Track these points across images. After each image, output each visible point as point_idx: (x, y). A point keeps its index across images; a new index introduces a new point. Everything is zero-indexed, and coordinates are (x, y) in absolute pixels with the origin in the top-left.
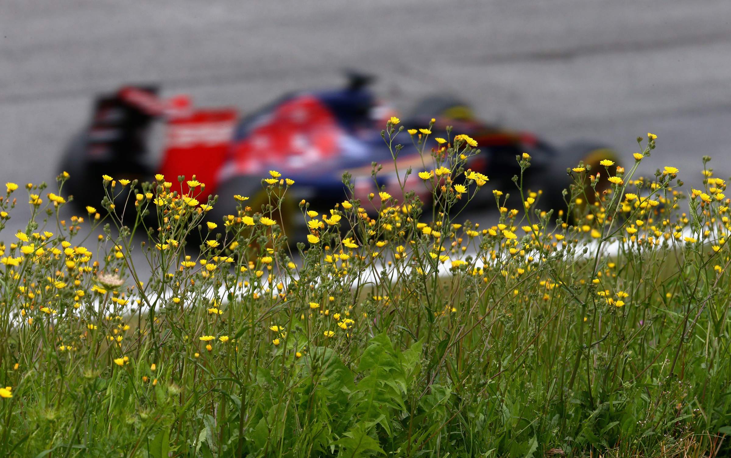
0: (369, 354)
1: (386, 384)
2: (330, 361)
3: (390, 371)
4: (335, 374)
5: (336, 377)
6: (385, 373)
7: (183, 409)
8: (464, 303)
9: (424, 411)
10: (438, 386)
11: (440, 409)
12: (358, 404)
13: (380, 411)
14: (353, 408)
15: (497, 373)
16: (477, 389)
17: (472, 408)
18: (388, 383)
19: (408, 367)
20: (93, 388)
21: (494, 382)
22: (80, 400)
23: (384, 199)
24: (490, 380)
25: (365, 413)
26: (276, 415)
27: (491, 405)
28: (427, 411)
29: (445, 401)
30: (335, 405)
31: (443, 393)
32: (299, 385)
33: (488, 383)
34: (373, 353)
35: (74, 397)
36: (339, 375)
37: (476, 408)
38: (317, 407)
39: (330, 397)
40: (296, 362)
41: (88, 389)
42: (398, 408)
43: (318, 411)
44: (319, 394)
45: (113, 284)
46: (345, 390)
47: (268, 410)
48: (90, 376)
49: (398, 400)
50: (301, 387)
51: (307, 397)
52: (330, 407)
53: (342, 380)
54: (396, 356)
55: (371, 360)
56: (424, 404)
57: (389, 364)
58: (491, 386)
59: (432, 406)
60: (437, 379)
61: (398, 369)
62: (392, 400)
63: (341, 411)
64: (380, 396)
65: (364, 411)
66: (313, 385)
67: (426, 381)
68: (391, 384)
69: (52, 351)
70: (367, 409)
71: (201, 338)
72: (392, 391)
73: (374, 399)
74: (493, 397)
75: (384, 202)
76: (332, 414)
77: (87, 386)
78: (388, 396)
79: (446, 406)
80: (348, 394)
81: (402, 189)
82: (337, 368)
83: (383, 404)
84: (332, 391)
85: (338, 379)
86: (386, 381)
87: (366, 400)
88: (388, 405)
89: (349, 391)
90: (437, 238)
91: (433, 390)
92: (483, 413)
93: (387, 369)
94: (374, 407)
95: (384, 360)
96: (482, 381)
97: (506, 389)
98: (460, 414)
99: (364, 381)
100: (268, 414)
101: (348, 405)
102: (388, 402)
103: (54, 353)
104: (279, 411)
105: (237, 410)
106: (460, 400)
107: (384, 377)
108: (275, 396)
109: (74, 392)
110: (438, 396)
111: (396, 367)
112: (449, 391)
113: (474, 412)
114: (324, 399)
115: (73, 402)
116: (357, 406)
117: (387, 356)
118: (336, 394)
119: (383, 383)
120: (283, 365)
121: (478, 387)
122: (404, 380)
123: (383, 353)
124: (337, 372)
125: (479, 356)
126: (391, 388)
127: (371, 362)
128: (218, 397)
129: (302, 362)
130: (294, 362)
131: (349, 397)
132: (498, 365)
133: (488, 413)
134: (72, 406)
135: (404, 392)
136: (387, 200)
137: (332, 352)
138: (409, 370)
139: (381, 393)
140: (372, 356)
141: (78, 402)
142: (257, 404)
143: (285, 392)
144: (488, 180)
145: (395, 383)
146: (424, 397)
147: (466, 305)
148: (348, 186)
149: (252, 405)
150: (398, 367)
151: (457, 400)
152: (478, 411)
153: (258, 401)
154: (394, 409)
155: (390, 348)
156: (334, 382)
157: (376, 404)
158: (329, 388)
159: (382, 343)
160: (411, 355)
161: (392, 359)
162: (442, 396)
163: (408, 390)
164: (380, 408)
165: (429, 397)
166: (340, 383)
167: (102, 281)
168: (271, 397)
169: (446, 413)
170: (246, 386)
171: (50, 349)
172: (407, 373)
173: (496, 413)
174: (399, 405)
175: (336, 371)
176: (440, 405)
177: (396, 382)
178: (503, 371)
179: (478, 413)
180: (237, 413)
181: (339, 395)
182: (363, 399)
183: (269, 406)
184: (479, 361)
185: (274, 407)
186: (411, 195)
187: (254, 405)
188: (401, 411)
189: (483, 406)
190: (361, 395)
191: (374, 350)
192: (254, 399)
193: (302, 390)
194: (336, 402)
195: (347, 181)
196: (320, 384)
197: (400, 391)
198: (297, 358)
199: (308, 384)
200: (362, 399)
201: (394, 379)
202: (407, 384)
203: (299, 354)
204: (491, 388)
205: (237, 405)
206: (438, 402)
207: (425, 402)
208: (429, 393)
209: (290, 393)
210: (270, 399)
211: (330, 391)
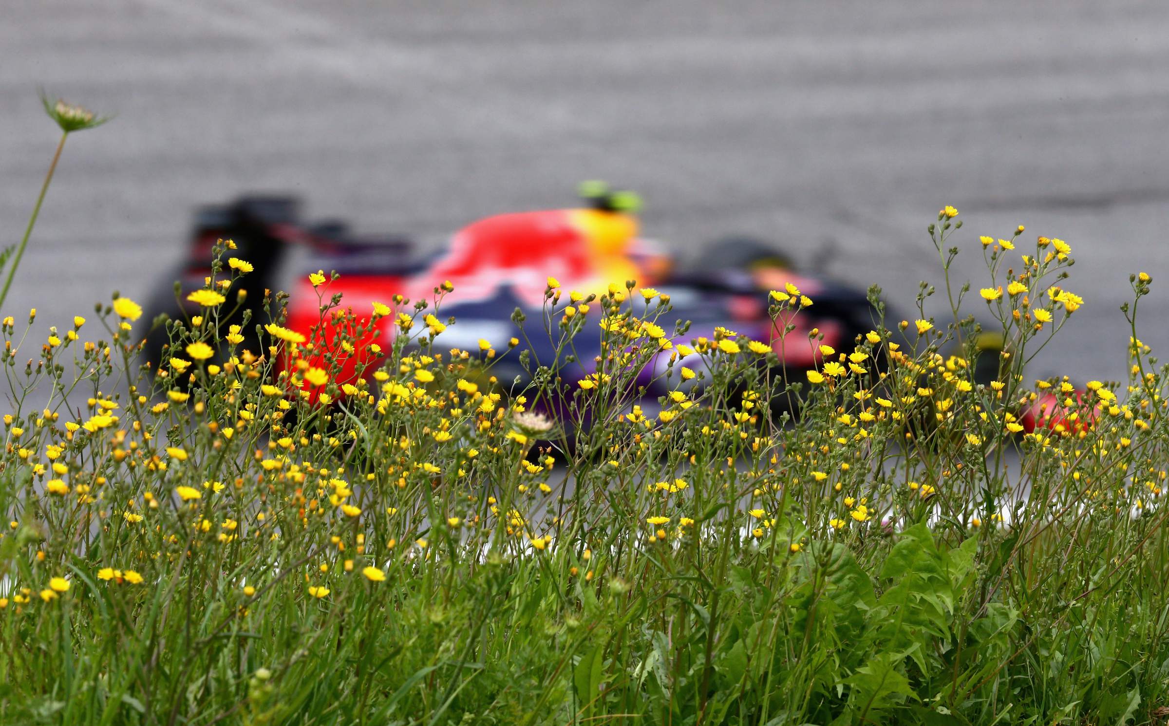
0: (899, 553)
1: (922, 599)
2: (840, 562)
3: (930, 579)
4: (846, 582)
5: (847, 586)
6: (921, 582)
7: (624, 621)
8: (1040, 487)
9: (977, 641)
10: (998, 605)
11: (1001, 639)
12: (880, 627)
13: (912, 638)
14: (871, 633)
15: (1083, 593)
16: (1053, 614)
17: (1045, 642)
18: (926, 597)
19: (957, 574)
20: (500, 580)
21: (1079, 605)
22: (480, 597)
23: (922, 330)
24: (1074, 602)
25: (890, 640)
26: (759, 636)
27: (1073, 639)
28: (980, 641)
29: (1009, 628)
30: (846, 627)
31: (1006, 615)
32: (792, 595)
33: (1071, 606)
34: (905, 552)
35: (472, 592)
36: (852, 583)
37: (1052, 643)
38: (821, 626)
39: (838, 615)
40: (791, 558)
41: (494, 581)
42: (939, 635)
43: (822, 634)
44: (823, 609)
45: (537, 428)
46: (860, 605)
47: (749, 628)
48: (496, 562)
49: (939, 623)
50: (796, 598)
51: (804, 613)
52: (838, 630)
53: (856, 590)
54: (939, 558)
55: (902, 562)
56: (977, 631)
57: (929, 569)
58: (1074, 610)
59: (990, 635)
60: (995, 597)
61: (942, 576)
62: (931, 623)
63: (854, 636)
64: (912, 617)
65: (889, 637)
66: (813, 594)
67: (979, 599)
68: (931, 598)
69: (440, 524)
70: (893, 634)
71: (649, 520)
72: (931, 608)
73: (903, 621)
74: (1077, 627)
75: (922, 334)
76: (841, 640)
77: (491, 576)
78: (924, 617)
79: (1010, 636)
80: (866, 611)
81: (955, 313)
82: (849, 572)
83: (917, 628)
84: (842, 606)
85: (851, 589)
86: (922, 595)
87: (893, 621)
88: (924, 630)
89: (866, 608)
90: (997, 391)
91: (991, 611)
92: (1061, 652)
93: (925, 576)
94: (902, 631)
95: (921, 563)
96: (1062, 603)
97: (1095, 619)
98: (1027, 649)
99: (890, 594)
100: (747, 633)
101: (863, 628)
102: (925, 626)
103: (443, 527)
104: (762, 631)
105: (702, 626)
106: (1028, 629)
107: (921, 589)
108: (757, 610)
109: (471, 585)
110: (999, 620)
111: (939, 574)
112: (1014, 614)
113: (1048, 649)
114: (831, 617)
115: (469, 600)
116: (877, 630)
117: (926, 557)
118: (848, 611)
119: (918, 597)
120: (771, 563)
121: (1056, 612)
122: (950, 593)
123: (920, 552)
124: (850, 579)
125: (1059, 565)
126: (931, 605)
127: (902, 566)
128: (675, 606)
129: (798, 560)
130: (788, 559)
131: (868, 615)
132: (1084, 583)
133: (1069, 651)
134: (469, 604)
135: (949, 612)
136: (926, 332)
137: (843, 549)
138: (957, 580)
139: (914, 612)
140: (904, 557)
141: (476, 599)
142: (733, 618)
143: (774, 603)
144: (1082, 303)
145: (935, 598)
146: (978, 621)
147: (1042, 491)
148: (875, 305)
149: (725, 620)
150: (942, 574)
151: (1024, 629)
152: (1054, 646)
153: (733, 614)
154: (933, 636)
155: (931, 546)
156: (845, 593)
157: (907, 628)
158: (838, 601)
159: (919, 537)
160: (960, 557)
161: (933, 562)
162: (1004, 621)
163: (956, 609)
164: (913, 633)
165: (984, 620)
166: (854, 595)
167: (520, 422)
168: (752, 610)
169: (1009, 646)
170: (718, 590)
171: (437, 521)
172: (954, 582)
173: (1081, 652)
174: (941, 630)
175: (848, 576)
176: (1001, 633)
177: (938, 597)
178: (1093, 590)
179: (1054, 650)
180: (703, 630)
181: (851, 612)
182: (887, 620)
183: (749, 623)
184: (1058, 574)
185: (757, 625)
186: (968, 322)
187: (728, 619)
188: (942, 640)
189: (1061, 640)
190: (884, 613)
191: (907, 547)
192: (728, 611)
193: (797, 603)
194: (846, 623)
195: (874, 297)
196: (824, 594)
197: (943, 610)
198: (792, 552)
199: (807, 593)
200: (885, 619)
201: (935, 591)
202: (954, 599)
203: (795, 547)
204: (1074, 614)
205: (704, 618)
206: (997, 628)
207: (979, 627)
208: (984, 616)
209: (780, 605)
210: (751, 614)
211: (839, 605)
